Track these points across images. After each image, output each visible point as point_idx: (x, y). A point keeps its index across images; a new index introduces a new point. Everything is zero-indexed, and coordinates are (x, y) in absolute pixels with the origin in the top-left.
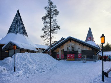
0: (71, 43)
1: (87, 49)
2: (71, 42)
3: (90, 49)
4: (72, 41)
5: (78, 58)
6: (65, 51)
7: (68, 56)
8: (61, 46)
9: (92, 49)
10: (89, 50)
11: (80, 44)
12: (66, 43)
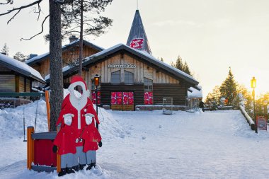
0: (122, 61)
1: (168, 82)
2: (122, 57)
3: (175, 82)
4: (125, 56)
5: (143, 103)
6: (106, 82)
7: (114, 97)
8: (93, 68)
9: (178, 82)
10: (171, 82)
11: (148, 68)
12: (109, 60)
